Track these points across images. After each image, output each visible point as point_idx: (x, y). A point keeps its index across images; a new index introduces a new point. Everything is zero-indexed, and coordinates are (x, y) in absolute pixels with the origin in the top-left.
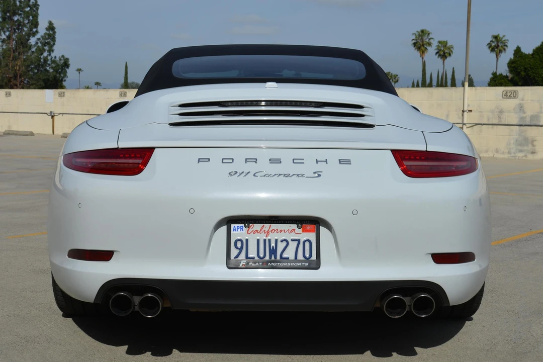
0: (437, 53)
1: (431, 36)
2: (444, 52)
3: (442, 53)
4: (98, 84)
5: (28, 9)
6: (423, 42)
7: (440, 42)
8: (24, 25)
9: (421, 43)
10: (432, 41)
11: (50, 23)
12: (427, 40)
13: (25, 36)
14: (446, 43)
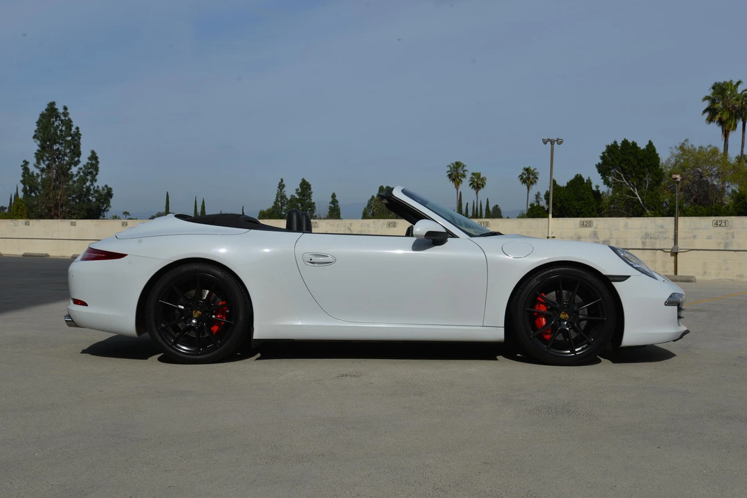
0: (471, 184)
1: (465, 168)
2: (478, 183)
3: (475, 184)
4: (126, 213)
5: (69, 138)
6: (457, 173)
7: (473, 174)
8: (65, 155)
9: (456, 174)
10: (466, 173)
11: (93, 152)
12: (462, 172)
13: (66, 165)
14: (480, 174)
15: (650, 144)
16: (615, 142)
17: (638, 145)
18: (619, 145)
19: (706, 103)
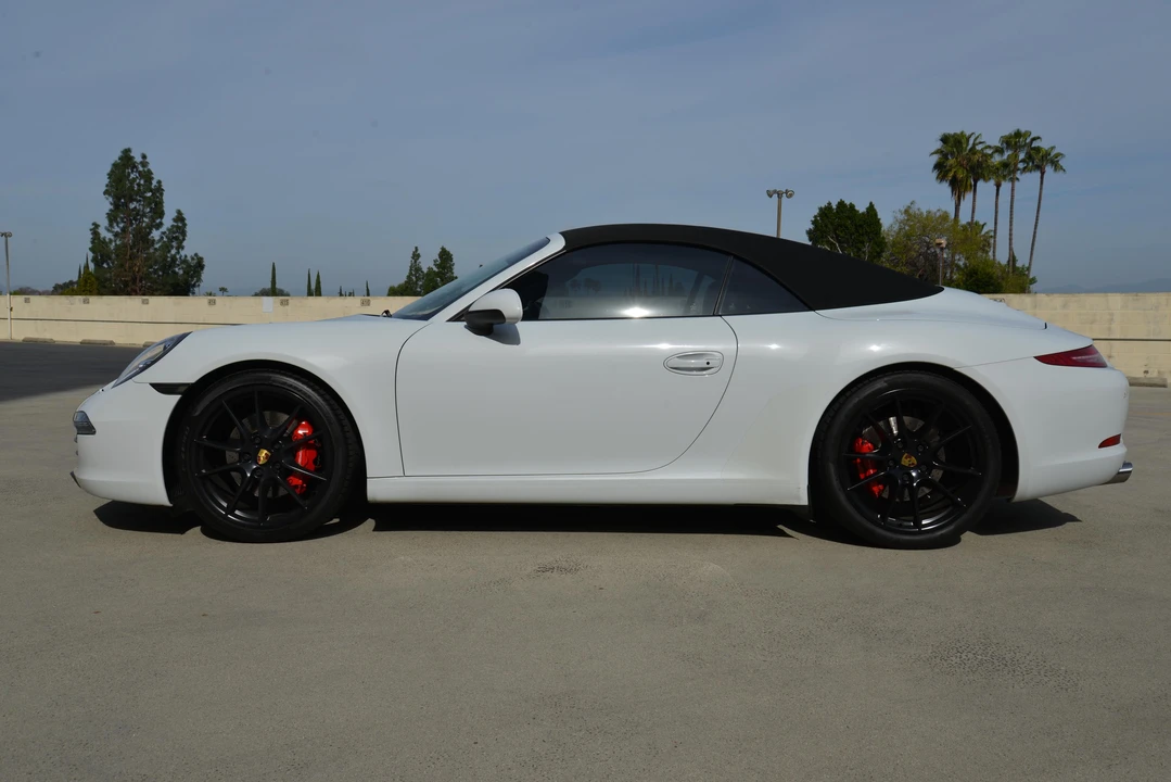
4: (223, 290)
5: (149, 194)
8: (144, 215)
11: (179, 212)
13: (145, 228)
15: (871, 208)
16: (829, 204)
17: (857, 208)
18: (834, 207)
19: (935, 158)
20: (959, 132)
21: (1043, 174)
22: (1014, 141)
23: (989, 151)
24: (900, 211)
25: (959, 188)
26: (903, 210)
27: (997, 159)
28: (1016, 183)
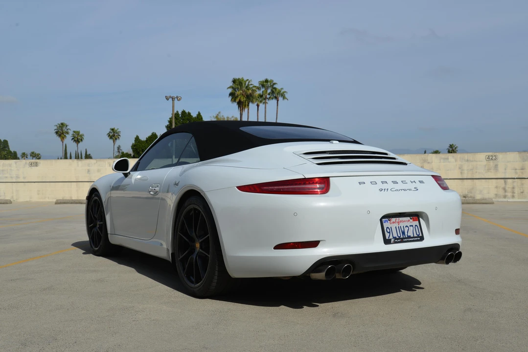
0: (73, 139)
1: (68, 127)
2: (78, 138)
3: (76, 139)
6: (62, 131)
7: (74, 132)
9: (61, 132)
10: (69, 131)
12: (66, 130)
14: (79, 132)
15: (199, 114)
16: (177, 112)
17: (192, 114)
18: (180, 113)
19: (230, 90)
20: (241, 78)
21: (278, 101)
22: (265, 84)
23: (254, 88)
24: (214, 117)
25: (241, 105)
26: (215, 116)
27: (258, 92)
28: (267, 105)
